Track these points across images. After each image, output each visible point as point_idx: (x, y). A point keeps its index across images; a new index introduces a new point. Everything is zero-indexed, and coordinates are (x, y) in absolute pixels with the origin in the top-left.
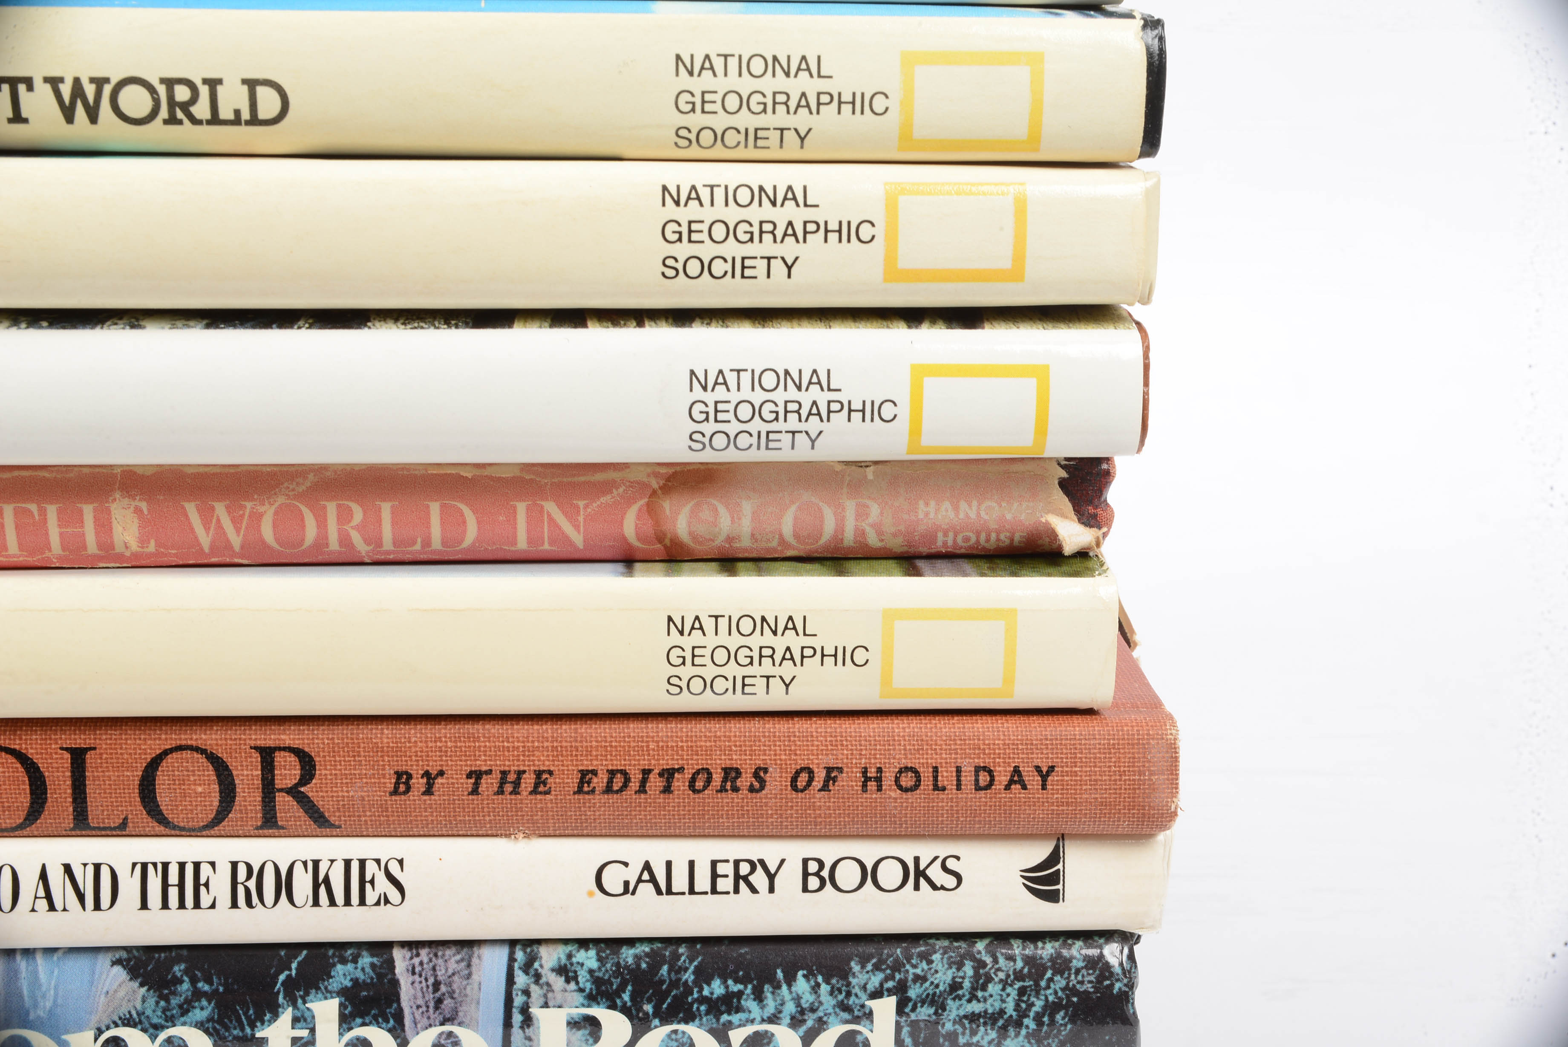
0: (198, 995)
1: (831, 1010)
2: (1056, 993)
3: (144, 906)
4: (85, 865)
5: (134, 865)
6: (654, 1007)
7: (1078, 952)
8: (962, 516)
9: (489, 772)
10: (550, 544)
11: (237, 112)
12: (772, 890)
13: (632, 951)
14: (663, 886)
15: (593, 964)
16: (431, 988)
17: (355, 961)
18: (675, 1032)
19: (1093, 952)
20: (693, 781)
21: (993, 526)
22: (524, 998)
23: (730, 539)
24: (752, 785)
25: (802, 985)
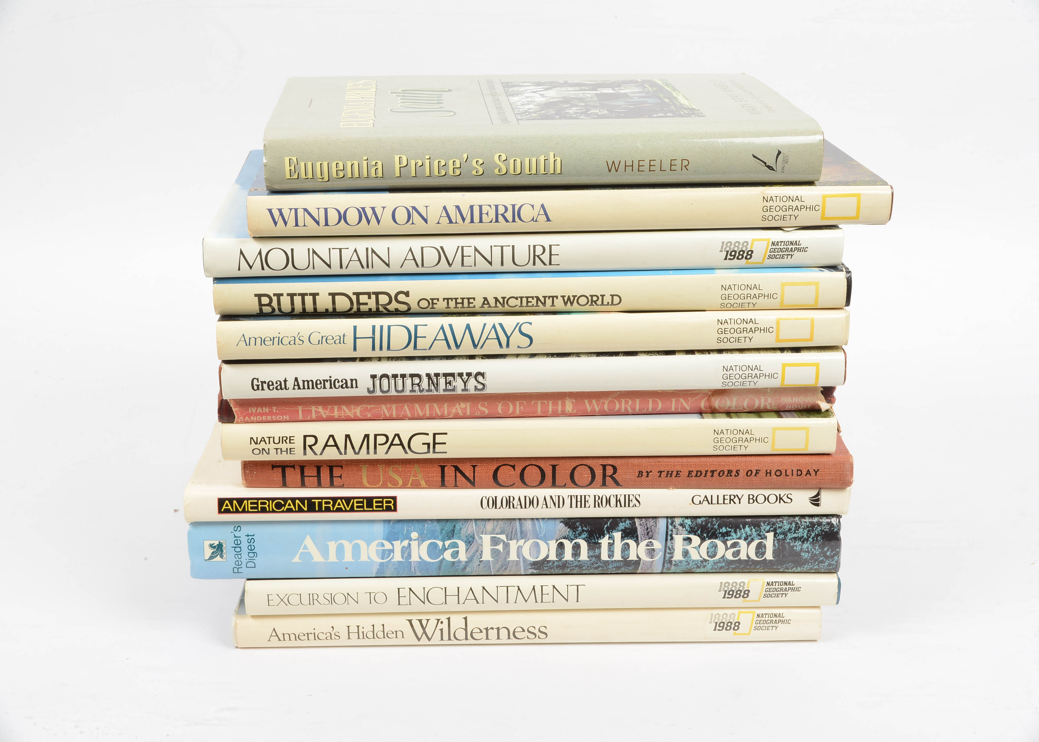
0: (583, 531)
1: (755, 536)
2: (818, 531)
3: (571, 507)
4: (556, 496)
5: (568, 496)
6: (707, 535)
7: (825, 520)
8: (793, 401)
9: (664, 471)
10: (681, 409)
11: (608, 303)
12: (740, 503)
13: (700, 520)
14: (710, 502)
15: (690, 523)
16: (646, 530)
17: (625, 522)
18: (712, 542)
19: (829, 520)
20: (719, 473)
21: (802, 403)
22: (671, 532)
23: (729, 408)
24: (735, 475)
25: (747, 529)
